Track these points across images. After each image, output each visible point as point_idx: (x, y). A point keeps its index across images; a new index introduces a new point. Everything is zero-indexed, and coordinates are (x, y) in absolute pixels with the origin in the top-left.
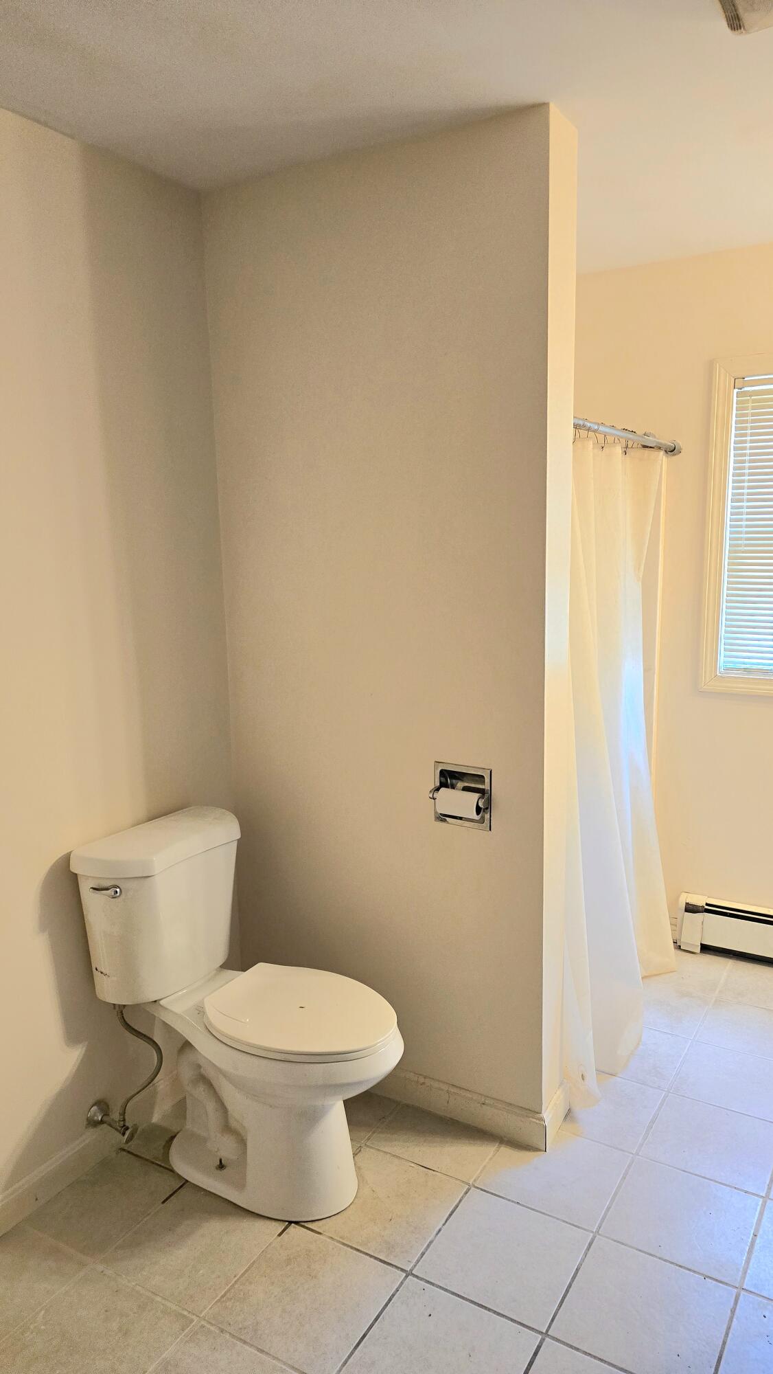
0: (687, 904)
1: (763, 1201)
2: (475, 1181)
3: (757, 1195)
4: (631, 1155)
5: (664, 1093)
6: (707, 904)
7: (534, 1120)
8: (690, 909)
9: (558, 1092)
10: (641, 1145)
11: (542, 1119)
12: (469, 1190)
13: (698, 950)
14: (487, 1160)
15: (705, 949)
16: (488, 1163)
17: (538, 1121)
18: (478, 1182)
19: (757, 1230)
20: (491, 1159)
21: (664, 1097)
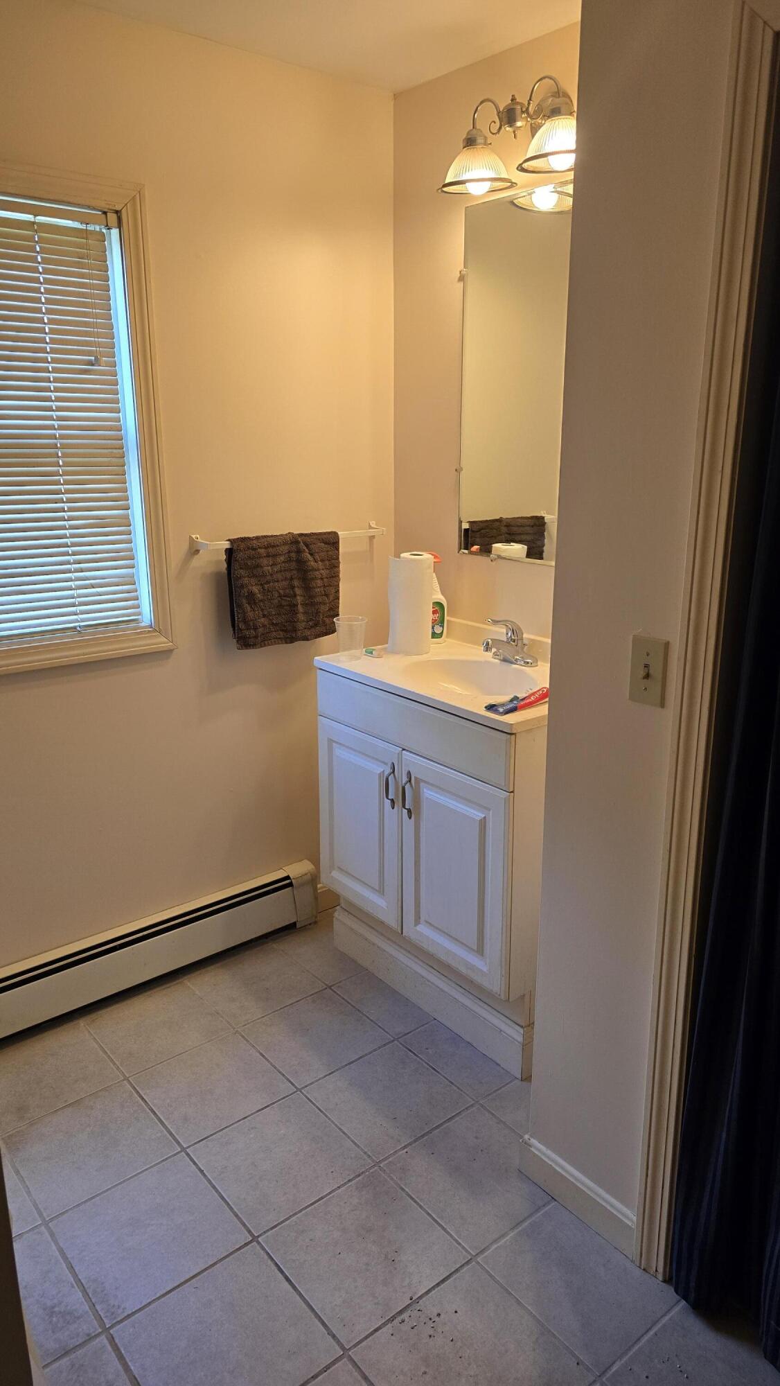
1: (349, 1361)
3: (337, 1360)
5: (103, 1336)
21: (110, 1343)
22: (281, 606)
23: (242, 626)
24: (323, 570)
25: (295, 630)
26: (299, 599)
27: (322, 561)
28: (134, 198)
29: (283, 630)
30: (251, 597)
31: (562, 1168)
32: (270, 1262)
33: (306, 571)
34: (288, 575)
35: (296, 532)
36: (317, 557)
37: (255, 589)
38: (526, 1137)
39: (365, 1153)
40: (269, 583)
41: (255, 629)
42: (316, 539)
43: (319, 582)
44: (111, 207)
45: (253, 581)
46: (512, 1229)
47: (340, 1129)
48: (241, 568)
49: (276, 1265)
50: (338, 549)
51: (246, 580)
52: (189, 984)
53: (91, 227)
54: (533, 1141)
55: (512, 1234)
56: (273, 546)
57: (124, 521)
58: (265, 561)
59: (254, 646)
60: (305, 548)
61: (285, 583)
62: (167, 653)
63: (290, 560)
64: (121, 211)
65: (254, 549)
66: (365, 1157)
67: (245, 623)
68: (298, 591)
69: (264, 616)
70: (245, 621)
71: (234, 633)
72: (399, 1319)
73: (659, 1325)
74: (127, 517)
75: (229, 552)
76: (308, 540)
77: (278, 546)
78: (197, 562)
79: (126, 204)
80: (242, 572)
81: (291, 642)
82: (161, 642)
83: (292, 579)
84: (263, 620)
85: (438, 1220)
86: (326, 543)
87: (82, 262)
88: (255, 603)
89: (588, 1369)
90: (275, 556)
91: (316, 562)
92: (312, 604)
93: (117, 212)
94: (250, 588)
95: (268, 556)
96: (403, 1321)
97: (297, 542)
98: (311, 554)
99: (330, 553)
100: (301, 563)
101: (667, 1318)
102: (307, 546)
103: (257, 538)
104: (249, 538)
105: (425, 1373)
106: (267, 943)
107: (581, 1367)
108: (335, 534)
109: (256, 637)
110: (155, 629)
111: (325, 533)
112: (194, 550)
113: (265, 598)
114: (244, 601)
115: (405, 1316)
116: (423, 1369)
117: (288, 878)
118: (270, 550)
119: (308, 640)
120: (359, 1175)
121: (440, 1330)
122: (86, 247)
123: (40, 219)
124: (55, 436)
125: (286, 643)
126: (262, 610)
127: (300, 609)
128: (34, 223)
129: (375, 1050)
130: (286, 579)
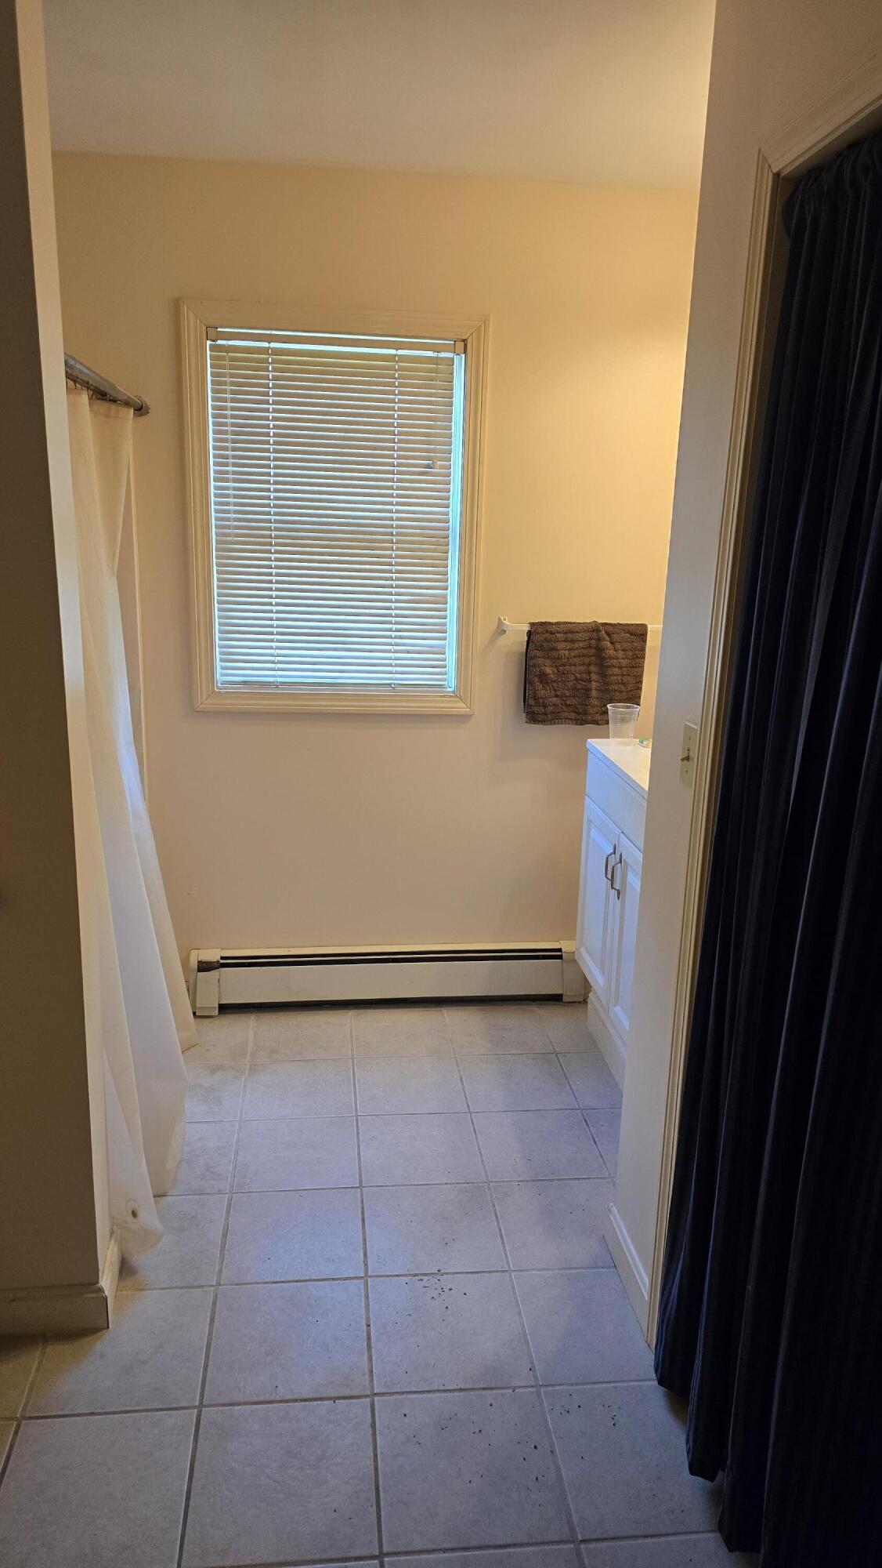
0: (200, 962)
1: (364, 1282)
2: (24, 1409)
3: (356, 1278)
4: (212, 1288)
5: (227, 1195)
6: (222, 958)
7: (92, 1295)
8: (205, 967)
9: (111, 1246)
10: (220, 1271)
11: (101, 1290)
12: (18, 1426)
13: (216, 1012)
14: (33, 1371)
15: (224, 1009)
16: (35, 1376)
17: (95, 1295)
18: (29, 1408)
19: (368, 1319)
20: (37, 1370)
21: (228, 1201)
22: (575, 688)
23: (531, 702)
24: (623, 659)
25: (586, 713)
26: (594, 685)
27: (623, 650)
28: (479, 328)
29: (575, 712)
30: (543, 677)
31: (623, 1237)
32: (360, 1204)
33: (603, 659)
34: (587, 660)
35: (600, 621)
36: (618, 646)
37: (549, 670)
38: (612, 1204)
39: (486, 1172)
40: (565, 665)
41: (545, 706)
42: (622, 629)
43: (616, 671)
44: (458, 337)
45: (548, 662)
46: (560, 1269)
47: (479, 1149)
48: (537, 650)
49: (363, 1208)
50: (645, 641)
51: (540, 661)
52: (445, 1014)
53: (443, 355)
54: (615, 1210)
55: (556, 1272)
56: (573, 632)
57: (442, 599)
58: (562, 645)
59: (542, 722)
60: (606, 636)
61: (582, 668)
62: (466, 718)
63: (590, 647)
64: (466, 340)
65: (552, 633)
66: (483, 1174)
67: (535, 700)
68: (593, 677)
69: (557, 696)
70: (535, 698)
71: (525, 707)
72: (419, 1278)
73: (625, 1384)
74: (445, 596)
75: (529, 634)
76: (611, 629)
77: (577, 632)
78: (502, 641)
79: (472, 334)
80: (538, 653)
81: (582, 724)
82: (460, 707)
83: (589, 665)
84: (555, 699)
85: (504, 1236)
86: (632, 634)
87: (432, 384)
88: (548, 683)
89: (535, 1377)
90: (573, 641)
91: (615, 650)
92: (607, 691)
93: (464, 341)
94: (543, 668)
95: (566, 641)
96: (422, 1280)
97: (598, 631)
98: (612, 643)
99: (635, 644)
100: (600, 650)
101: (636, 1383)
102: (609, 634)
103: (558, 623)
104: (549, 623)
105: (410, 1315)
106: (531, 1005)
107: (531, 1373)
108: (644, 626)
109: (545, 714)
110: (456, 695)
111: (632, 625)
112: (501, 631)
113: (560, 680)
114: (536, 679)
115: (425, 1278)
116: (411, 1313)
117: (560, 950)
118: (570, 636)
119: (598, 724)
120: (468, 1183)
121: (443, 1298)
122: (436, 371)
123: (400, 352)
124: (392, 525)
125: (577, 724)
126: (555, 690)
127: (594, 693)
128: (396, 355)
129: (556, 1110)
130: (584, 664)
